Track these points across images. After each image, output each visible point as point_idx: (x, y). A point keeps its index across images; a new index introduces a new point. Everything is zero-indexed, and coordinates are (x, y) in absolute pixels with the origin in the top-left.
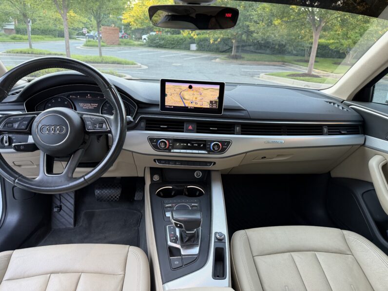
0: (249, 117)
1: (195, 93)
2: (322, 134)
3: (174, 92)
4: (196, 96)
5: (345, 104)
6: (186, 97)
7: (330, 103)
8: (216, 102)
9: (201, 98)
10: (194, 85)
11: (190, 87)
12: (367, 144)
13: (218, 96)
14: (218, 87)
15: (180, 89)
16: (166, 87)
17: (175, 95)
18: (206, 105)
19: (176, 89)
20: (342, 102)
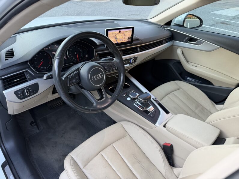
0: (142, 43)
1: (122, 34)
2: (163, 44)
3: (113, 36)
4: (122, 36)
5: (163, 27)
6: (118, 38)
7: (159, 27)
8: (130, 37)
9: (124, 37)
10: (122, 31)
11: (120, 32)
12: (174, 44)
13: (131, 34)
14: (131, 29)
15: (115, 33)
16: (109, 33)
17: (113, 37)
18: (126, 40)
19: (113, 34)
20: (162, 26)
